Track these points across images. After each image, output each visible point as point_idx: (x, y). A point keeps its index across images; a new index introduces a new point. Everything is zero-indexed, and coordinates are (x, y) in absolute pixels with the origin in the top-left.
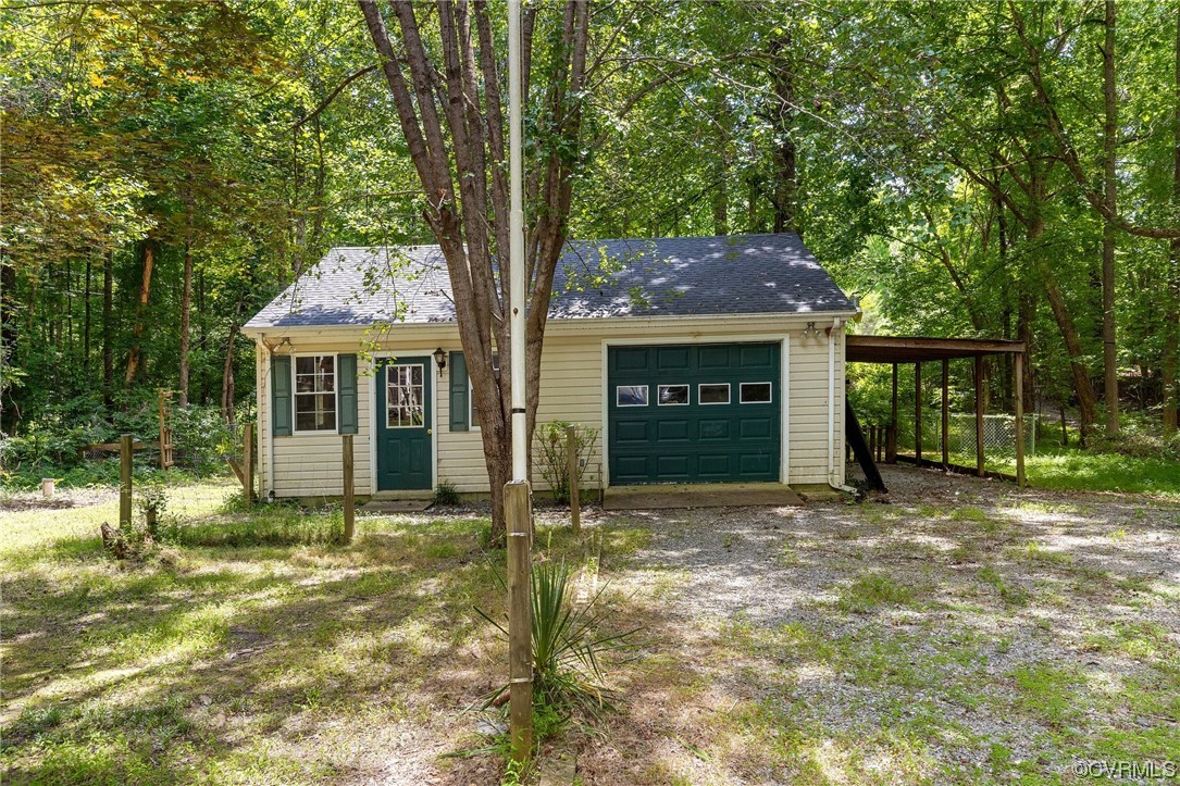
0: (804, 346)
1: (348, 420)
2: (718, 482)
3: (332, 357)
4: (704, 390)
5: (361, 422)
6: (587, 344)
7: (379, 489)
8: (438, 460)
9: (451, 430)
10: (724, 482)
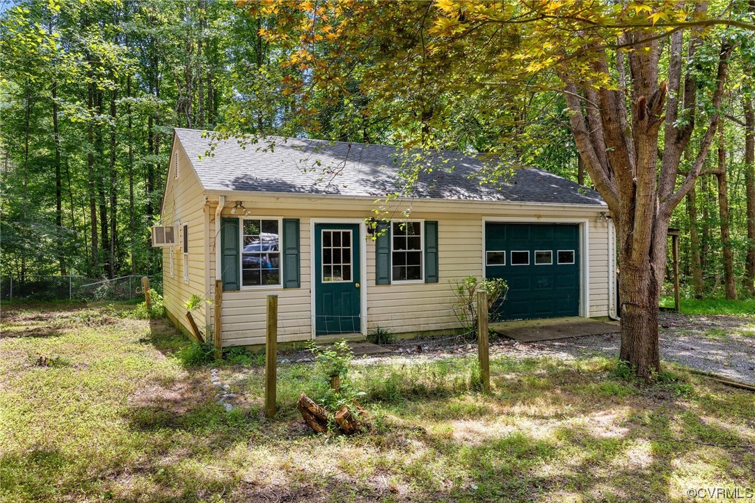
0: (595, 227)
1: (292, 276)
2: (546, 318)
3: (277, 221)
4: (539, 255)
5: (303, 278)
6: (473, 220)
7: (317, 334)
8: (368, 308)
9: (377, 283)
10: (550, 317)
